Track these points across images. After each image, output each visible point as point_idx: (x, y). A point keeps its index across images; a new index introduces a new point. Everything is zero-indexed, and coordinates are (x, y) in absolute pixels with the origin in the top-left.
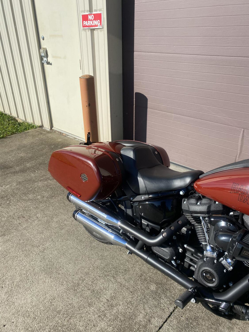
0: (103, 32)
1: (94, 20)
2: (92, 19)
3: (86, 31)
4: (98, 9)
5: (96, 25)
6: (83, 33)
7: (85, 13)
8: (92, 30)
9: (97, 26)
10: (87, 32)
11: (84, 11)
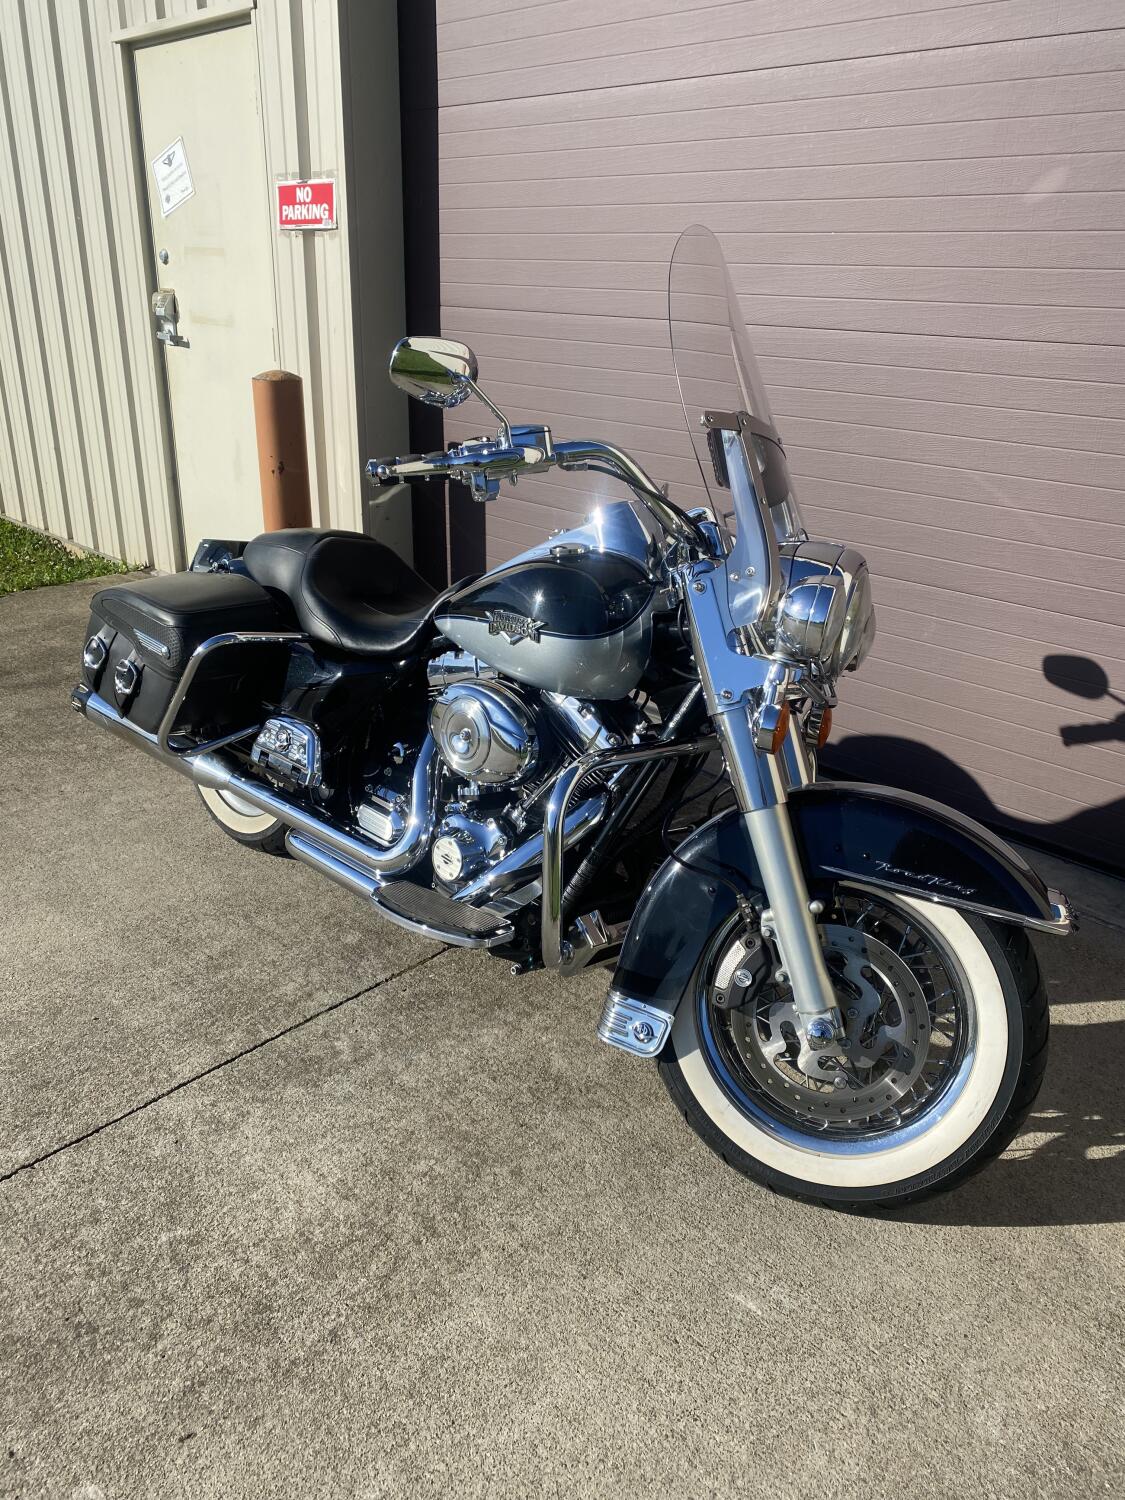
0: (337, 239)
1: (312, 202)
2: (308, 200)
3: (289, 236)
4: (325, 169)
5: (318, 217)
6: (282, 242)
7: (286, 179)
8: (309, 235)
9: (319, 221)
10: (294, 238)
11: (285, 176)
